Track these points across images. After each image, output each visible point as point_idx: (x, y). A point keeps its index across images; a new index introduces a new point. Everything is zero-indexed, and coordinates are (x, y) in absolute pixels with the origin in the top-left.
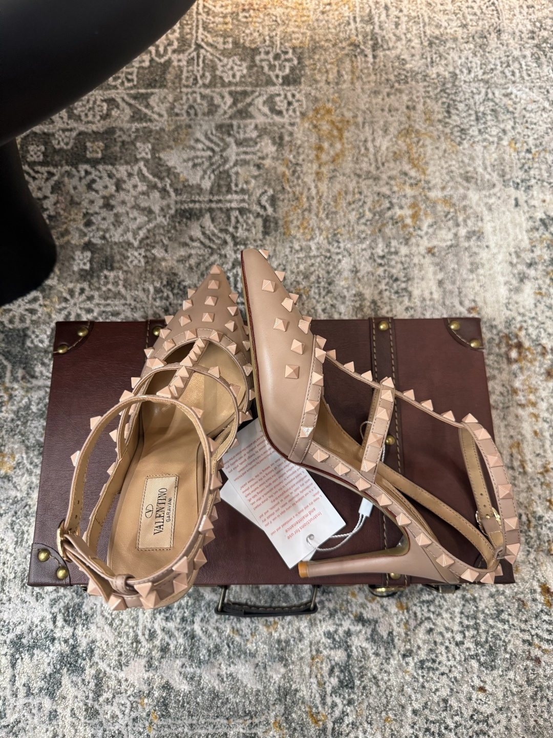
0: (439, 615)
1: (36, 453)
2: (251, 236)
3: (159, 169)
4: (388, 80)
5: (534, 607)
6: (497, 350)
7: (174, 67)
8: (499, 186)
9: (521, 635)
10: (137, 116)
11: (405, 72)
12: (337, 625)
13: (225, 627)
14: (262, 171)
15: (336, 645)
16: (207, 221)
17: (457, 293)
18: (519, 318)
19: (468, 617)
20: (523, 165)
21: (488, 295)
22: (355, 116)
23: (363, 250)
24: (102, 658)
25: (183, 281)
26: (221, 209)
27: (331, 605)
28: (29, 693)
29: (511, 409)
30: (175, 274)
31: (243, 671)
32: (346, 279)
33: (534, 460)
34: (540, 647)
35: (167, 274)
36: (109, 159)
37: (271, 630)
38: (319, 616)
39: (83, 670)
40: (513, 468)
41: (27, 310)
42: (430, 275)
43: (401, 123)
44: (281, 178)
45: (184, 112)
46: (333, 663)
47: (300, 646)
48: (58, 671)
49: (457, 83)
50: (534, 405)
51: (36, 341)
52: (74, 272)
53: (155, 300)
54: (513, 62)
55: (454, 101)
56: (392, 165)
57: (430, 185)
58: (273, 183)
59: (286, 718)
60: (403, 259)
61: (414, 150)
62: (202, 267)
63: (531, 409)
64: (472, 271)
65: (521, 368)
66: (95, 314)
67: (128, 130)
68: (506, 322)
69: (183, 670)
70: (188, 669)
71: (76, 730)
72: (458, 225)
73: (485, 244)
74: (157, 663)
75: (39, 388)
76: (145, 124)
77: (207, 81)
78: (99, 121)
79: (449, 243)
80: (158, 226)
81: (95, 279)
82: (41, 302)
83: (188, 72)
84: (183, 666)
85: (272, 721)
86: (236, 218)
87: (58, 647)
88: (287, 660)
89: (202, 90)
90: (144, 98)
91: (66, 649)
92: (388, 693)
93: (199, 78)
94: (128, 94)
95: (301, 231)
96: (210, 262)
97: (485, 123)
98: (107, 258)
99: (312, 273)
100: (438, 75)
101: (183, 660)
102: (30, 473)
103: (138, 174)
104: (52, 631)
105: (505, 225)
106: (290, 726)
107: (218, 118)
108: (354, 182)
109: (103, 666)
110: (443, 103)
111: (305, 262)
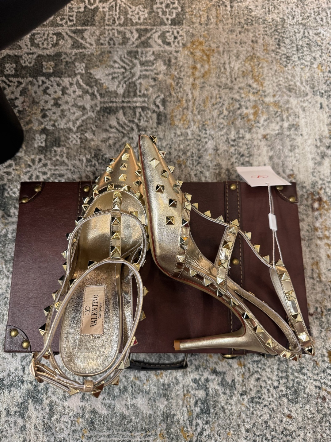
0: (264, 369)
1: (11, 264)
2: (149, 125)
3: (90, 80)
4: (240, 23)
5: (323, 365)
6: (305, 202)
7: (100, 12)
8: (310, 95)
9: (314, 383)
10: (76, 45)
11: (251, 18)
12: (200, 375)
13: (130, 375)
14: (157, 82)
15: (199, 387)
16: (120, 115)
17: (281, 165)
18: (320, 182)
19: (282, 371)
20: (327, 81)
21: (301, 166)
22: (218, 47)
23: (221, 135)
24: (54, 393)
25: (105, 154)
26: (130, 107)
27: (197, 363)
28: (8, 414)
29: (313, 240)
30: (100, 150)
31: (141, 402)
32: (210, 155)
33: (326, 273)
34: (326, 390)
35: (95, 150)
36: (57, 73)
37: (159, 377)
38: (189, 369)
39: (42, 400)
40: (313, 278)
41: (5, 172)
42: (264, 153)
43: (248, 52)
44: (169, 87)
45: (106, 42)
46: (197, 398)
47: (177, 388)
48: (26, 401)
49: (285, 26)
50: (328, 238)
51: (11, 193)
52: (35, 148)
53: (86, 166)
54: (322, 11)
55: (283, 37)
56: (241, 79)
57: (266, 93)
58: (164, 90)
59: (168, 432)
60: (247, 142)
61: (256, 70)
62: (117, 145)
63: (326, 241)
64: (291, 151)
65: (321, 214)
66: (48, 176)
67: (71, 54)
68: (312, 184)
69: (104, 401)
70: (107, 401)
71: (37, 437)
72: (283, 120)
73: (300, 133)
74: (88, 397)
75: (13, 223)
76: (81, 50)
77: (122, 22)
78: (51, 48)
79: (277, 132)
80: (90, 118)
81: (48, 153)
82: (14, 167)
83: (109, 15)
84: (104, 399)
85: (158, 433)
86: (140, 113)
87: (26, 386)
88: (168, 396)
89: (118, 28)
90: (81, 32)
91: (31, 388)
92: (231, 417)
93: (116, 19)
94: (70, 30)
95: (182, 122)
96: (122, 142)
97: (302, 53)
98: (56, 139)
99: (188, 151)
100: (273, 20)
101: (104, 395)
102: (8, 278)
103: (76, 84)
104: (22, 376)
105: (313, 121)
106: (170, 436)
107: (129, 47)
108: (217, 91)
109: (54, 398)
110: (276, 39)
111: (184, 143)
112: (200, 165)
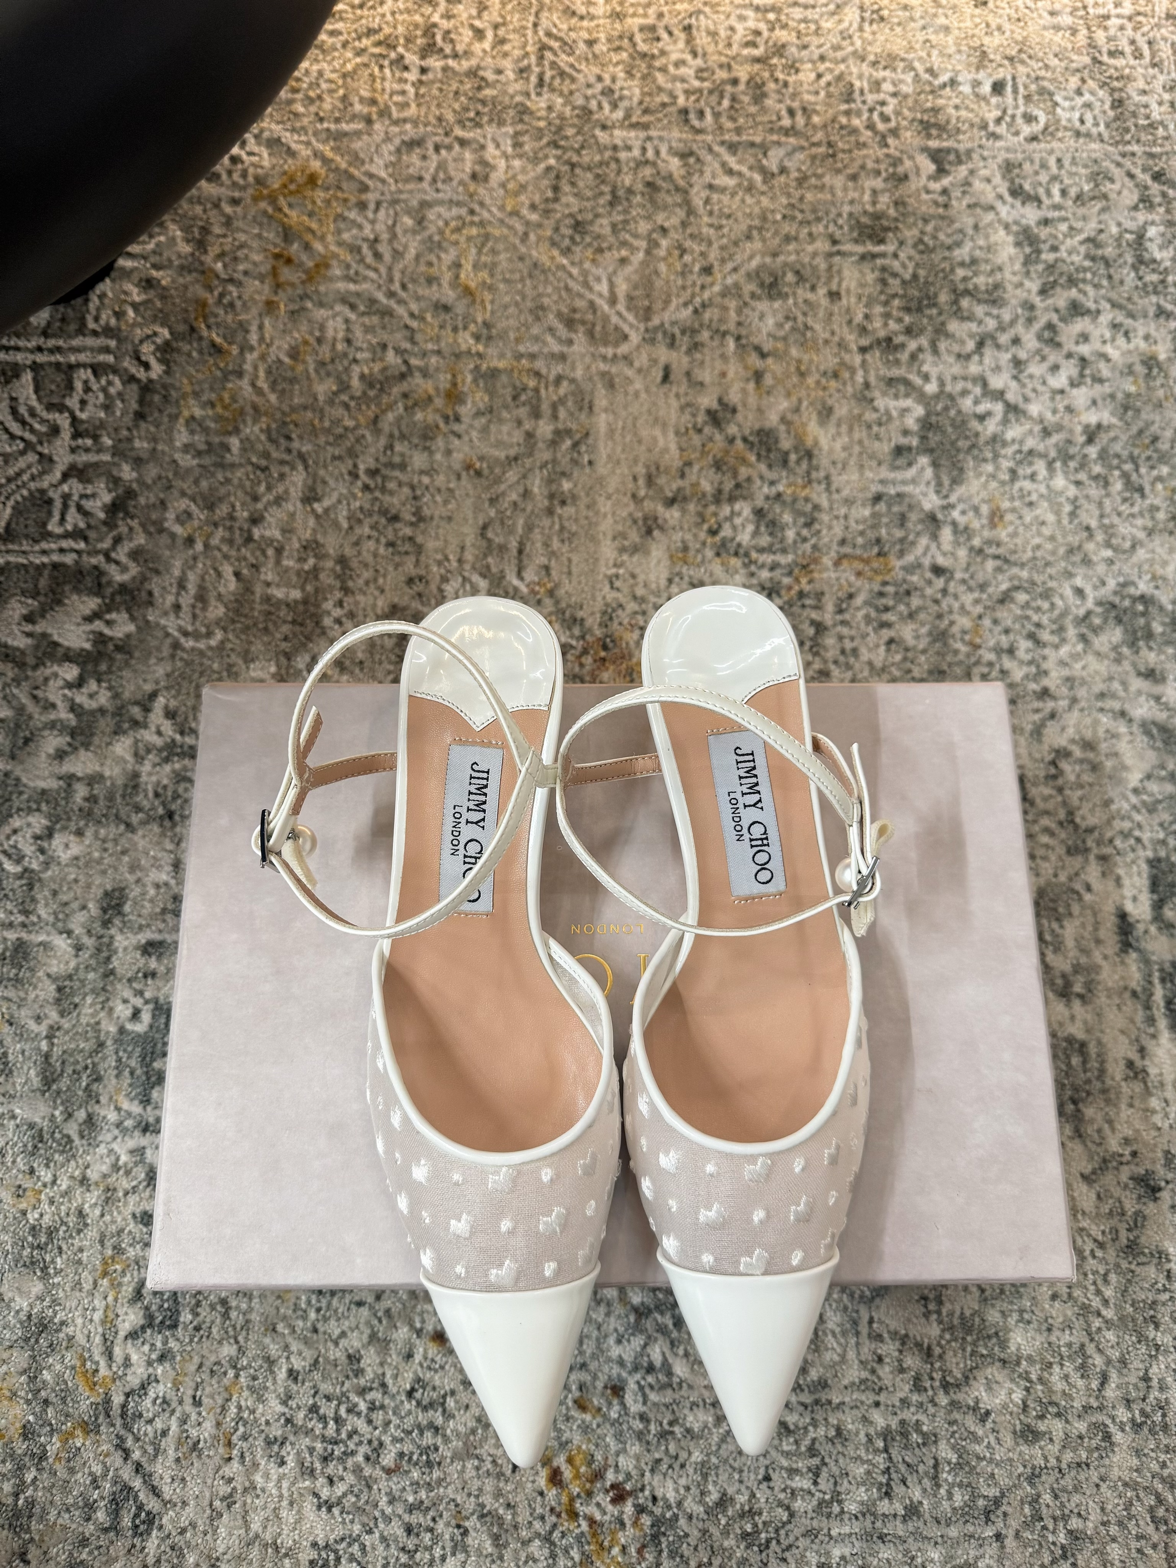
2: (110, 419)
4: (440, 119)
8: (635, 339)
11: (480, 107)
14: (152, 294)
16: (24, 386)
17: (514, 551)
18: (632, 606)
20: (694, 299)
21: (575, 559)
23: (334, 458)
26: (58, 365)
32: (290, 514)
38: (124, 1182)
42: (467, 513)
43: (453, 205)
44: (190, 309)
47: (78, 1241)
49: (587, 129)
55: (573, 166)
56: (421, 289)
57: (494, 332)
58: (172, 319)
59: (32, 1379)
60: (416, 479)
61: (472, 261)
68: (604, 613)
73: (586, 458)
79: (512, 452)
86: (86, 382)
88: (46, 1267)
95: (217, 412)
96: (19, 469)
97: (626, 212)
99: (220, 500)
105: (635, 419)
108: (340, 318)
110: (549, 169)
111: (213, 475)
112: (252, 545)
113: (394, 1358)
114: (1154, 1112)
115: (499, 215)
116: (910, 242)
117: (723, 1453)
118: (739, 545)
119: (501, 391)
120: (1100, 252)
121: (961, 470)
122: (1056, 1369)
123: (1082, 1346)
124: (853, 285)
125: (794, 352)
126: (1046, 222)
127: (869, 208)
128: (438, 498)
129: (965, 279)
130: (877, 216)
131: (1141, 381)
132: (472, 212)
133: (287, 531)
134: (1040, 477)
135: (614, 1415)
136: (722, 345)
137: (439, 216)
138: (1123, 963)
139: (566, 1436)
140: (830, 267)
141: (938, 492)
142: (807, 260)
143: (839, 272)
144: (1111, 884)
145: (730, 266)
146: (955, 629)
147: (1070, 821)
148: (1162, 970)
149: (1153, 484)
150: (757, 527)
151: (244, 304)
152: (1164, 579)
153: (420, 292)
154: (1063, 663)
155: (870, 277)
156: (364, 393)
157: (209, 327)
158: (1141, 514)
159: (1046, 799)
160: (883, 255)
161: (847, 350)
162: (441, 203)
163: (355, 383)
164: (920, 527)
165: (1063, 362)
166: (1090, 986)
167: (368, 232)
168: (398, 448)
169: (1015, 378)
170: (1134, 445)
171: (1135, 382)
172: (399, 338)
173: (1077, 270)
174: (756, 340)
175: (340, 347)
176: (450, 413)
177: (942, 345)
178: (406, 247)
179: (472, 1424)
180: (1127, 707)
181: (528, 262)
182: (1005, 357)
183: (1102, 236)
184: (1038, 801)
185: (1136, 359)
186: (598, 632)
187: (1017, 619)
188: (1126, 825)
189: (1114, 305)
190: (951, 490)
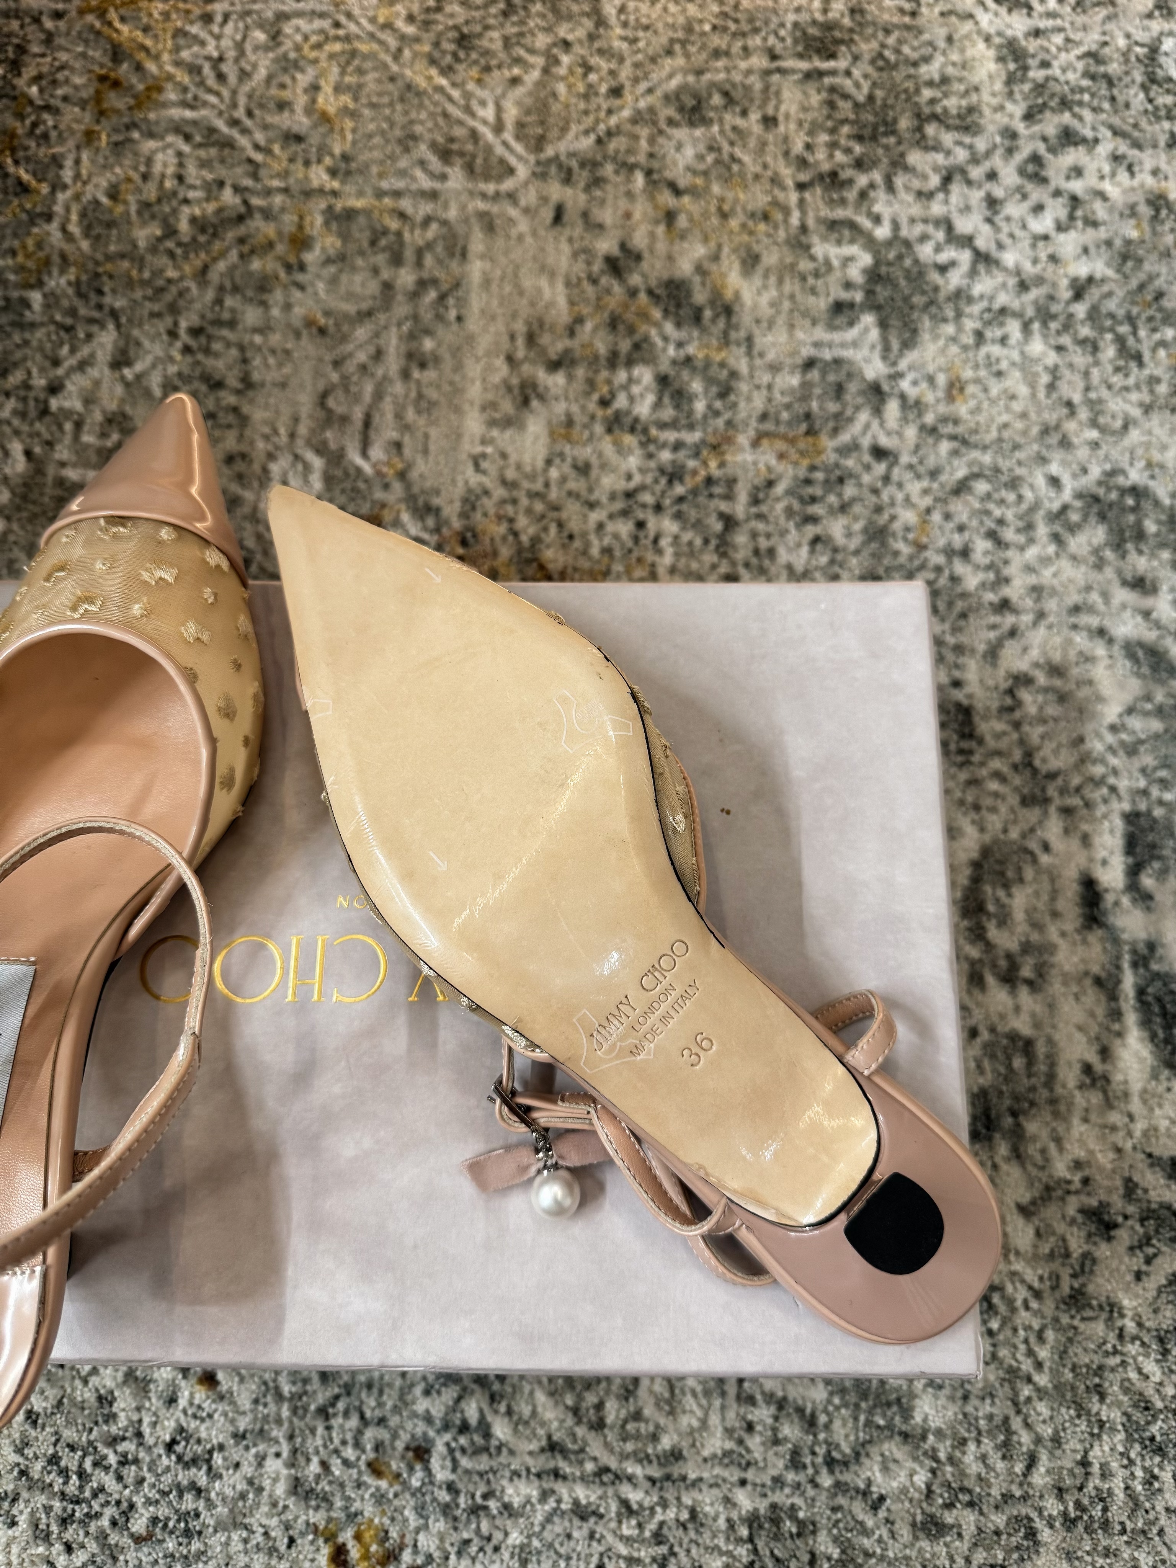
113: (155, 1402)
114: (1114, 1128)
115: (370, 27)
116: (867, 57)
117: (548, 1535)
118: (636, 420)
119: (357, 235)
120: (1102, 69)
121: (915, 332)
122: (972, 1447)
123: (1006, 1420)
124: (793, 109)
125: (716, 189)
126: (1037, 33)
127: (819, 17)
128: (271, 361)
129: (932, 101)
130: (829, 27)
131: (1146, 226)
132: (337, 25)
133: (89, 401)
134: (1012, 341)
135: (415, 1483)
136: (629, 180)
137: (298, 29)
138: (1084, 942)
139: (357, 1506)
140: (766, 89)
141: (884, 358)
142: (737, 78)
143: (778, 93)
144: (1075, 843)
145: (643, 86)
146: (897, 526)
147: (1027, 764)
148: (1134, 952)
149: (1154, 350)
150: (660, 399)
151: (60, 135)
152: (1162, 467)
153: (270, 119)
154: (1029, 569)
155: (816, 99)
156: (194, 239)
157: (16, 162)
158: (1138, 387)
159: (998, 736)
160: (833, 73)
161: (783, 188)
162: (300, 14)
163: (184, 226)
164: (860, 400)
165: (1049, 202)
166: (1042, 971)
167: (211, 49)
168: (229, 302)
169: (989, 220)
170: (1134, 303)
171: (1138, 226)
172: (240, 175)
173: (1073, 91)
174: (668, 174)
175: (168, 184)
176: (292, 259)
177: (899, 181)
178: (255, 66)
179: (241, 1486)
180: (1107, 623)
181: (400, 83)
182: (977, 196)
183: (1107, 50)
184: (988, 738)
185: (1140, 198)
186: (457, 524)
187: (974, 513)
188: (1098, 770)
189: (1116, 132)
190: (901, 355)
